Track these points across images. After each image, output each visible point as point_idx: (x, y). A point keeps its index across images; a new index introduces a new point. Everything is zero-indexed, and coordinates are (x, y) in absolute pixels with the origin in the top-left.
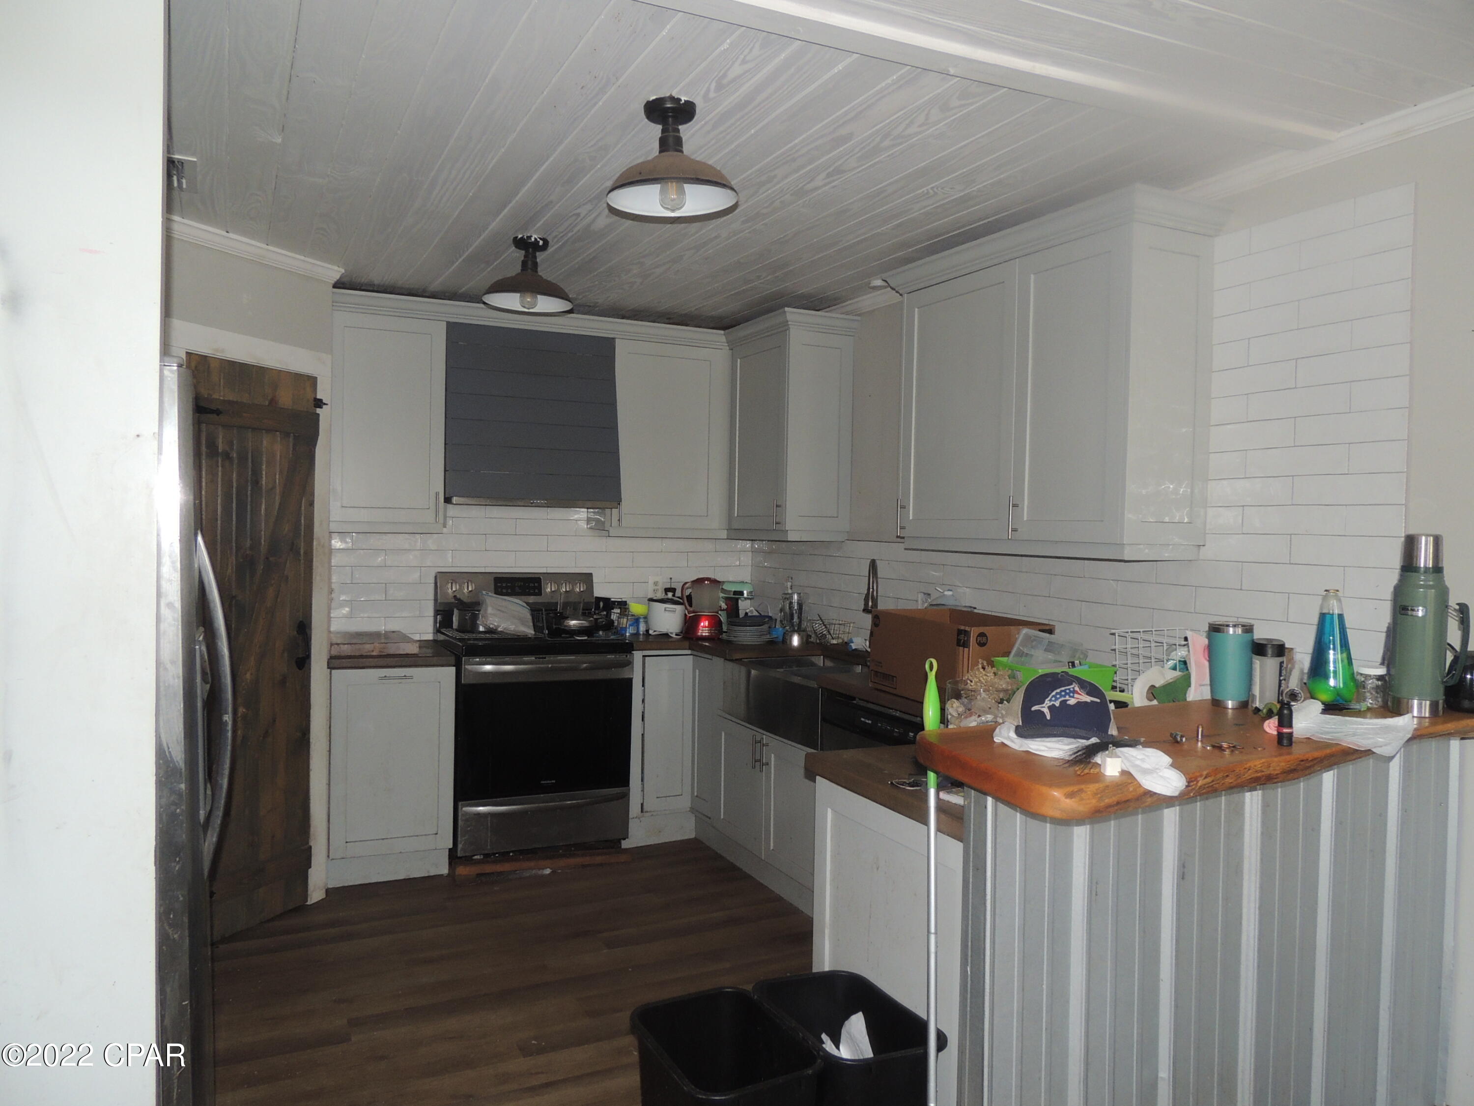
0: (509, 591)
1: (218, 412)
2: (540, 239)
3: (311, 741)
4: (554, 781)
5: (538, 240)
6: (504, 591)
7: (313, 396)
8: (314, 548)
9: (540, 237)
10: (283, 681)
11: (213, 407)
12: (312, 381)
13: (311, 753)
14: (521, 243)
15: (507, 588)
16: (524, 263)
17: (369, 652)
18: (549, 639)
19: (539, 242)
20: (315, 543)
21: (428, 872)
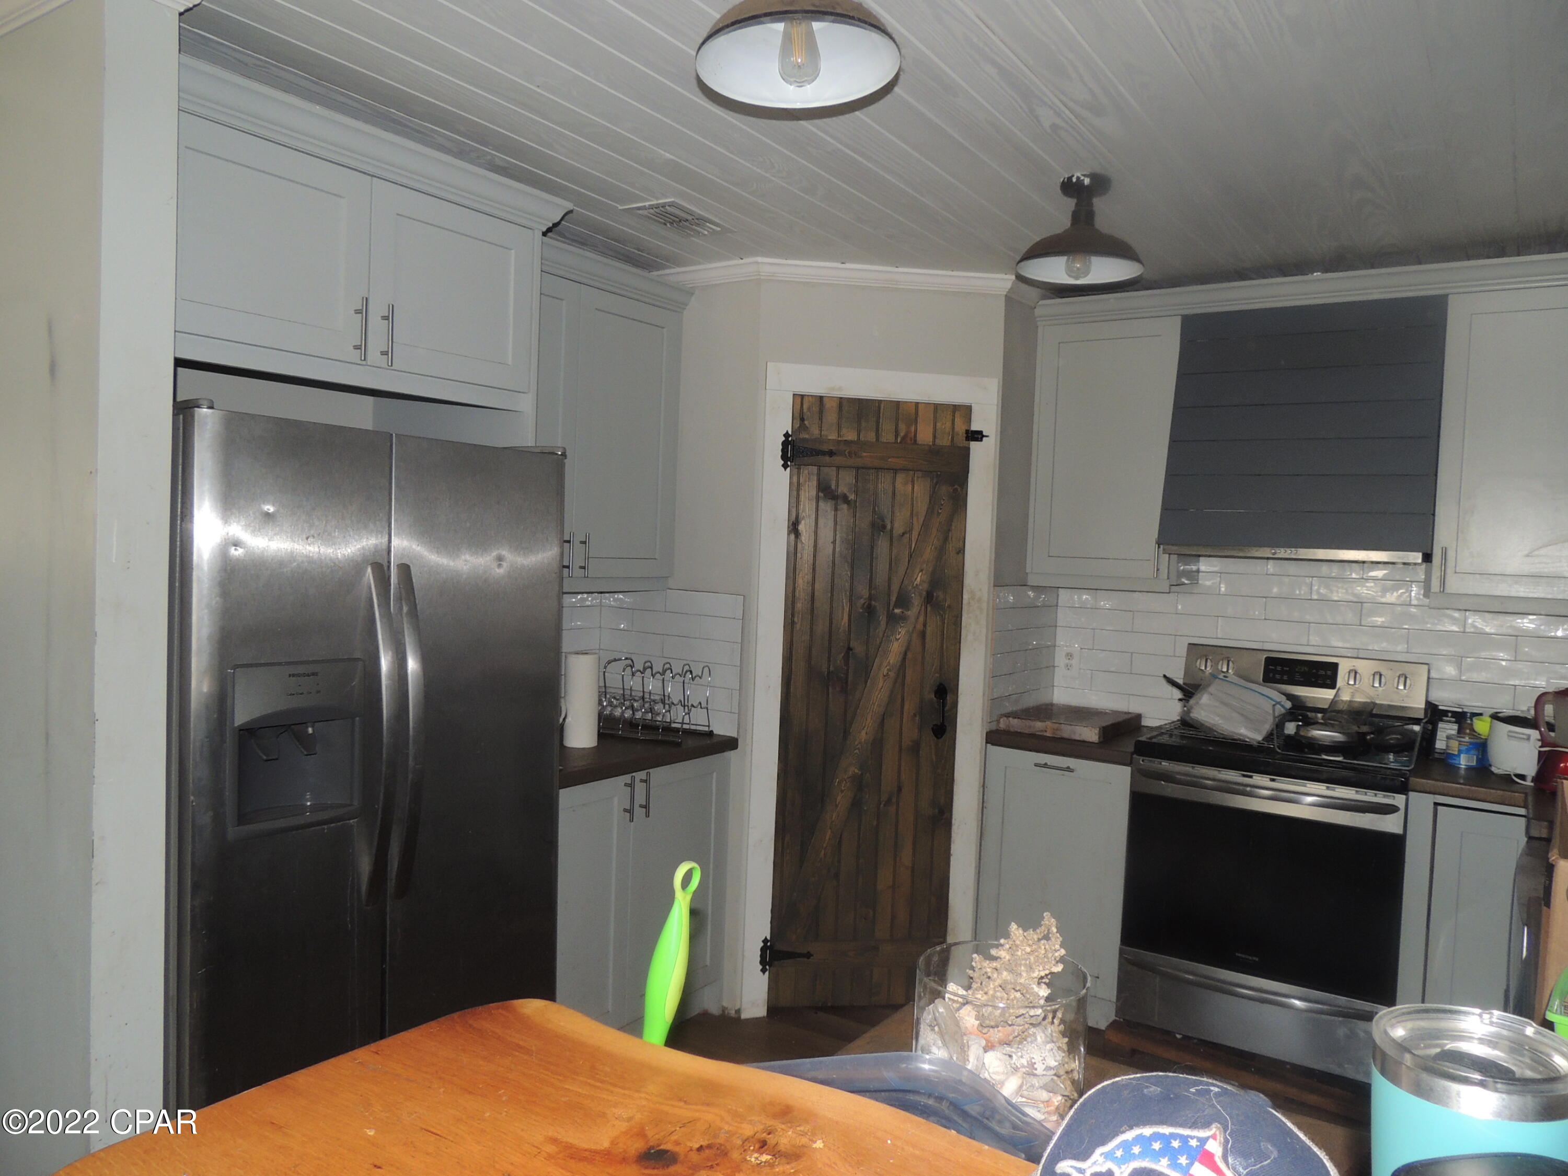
0: (1285, 678)
1: (831, 453)
2: (1084, 175)
3: (953, 821)
4: (1257, 959)
5: (1082, 178)
6: (1278, 677)
7: (964, 428)
8: (965, 602)
9: (1085, 173)
10: (915, 748)
11: (825, 448)
12: (966, 411)
13: (954, 835)
14: (1069, 187)
15: (1282, 673)
16: (1075, 216)
17: (1042, 731)
18: (1279, 751)
19: (1083, 180)
20: (966, 596)
21: (1097, 1023)
